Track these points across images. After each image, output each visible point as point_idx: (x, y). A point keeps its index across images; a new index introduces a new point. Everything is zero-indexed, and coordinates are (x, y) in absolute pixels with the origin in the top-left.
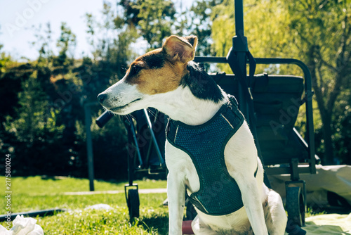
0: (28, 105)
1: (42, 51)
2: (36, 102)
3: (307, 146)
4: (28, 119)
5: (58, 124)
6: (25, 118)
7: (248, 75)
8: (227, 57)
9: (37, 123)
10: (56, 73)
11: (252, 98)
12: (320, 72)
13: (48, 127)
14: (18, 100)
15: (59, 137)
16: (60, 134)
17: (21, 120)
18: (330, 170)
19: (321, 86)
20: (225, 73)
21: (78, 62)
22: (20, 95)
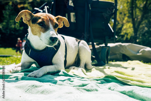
0: (7, 17)
2: (11, 16)
4: (7, 23)
5: (21, 26)
9: (11, 25)
10: (20, 3)
11: (90, 9)
12: (135, 11)
13: (16, 27)
14: (3, 14)
15: (21, 32)
16: (21, 31)
17: (4, 23)
19: (135, 18)
22: (4, 12)
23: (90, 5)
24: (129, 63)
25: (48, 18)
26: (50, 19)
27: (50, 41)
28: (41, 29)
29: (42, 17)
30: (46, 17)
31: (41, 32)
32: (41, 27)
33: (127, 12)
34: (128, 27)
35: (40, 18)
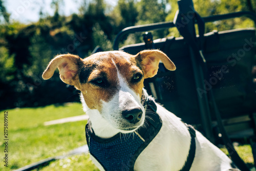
1: (41, 13)
7: (198, 36)
8: (174, 22)
11: (204, 61)
17: (35, 67)
20: (174, 38)
21: (69, 17)
22: (30, 49)
23: (201, 52)
25: (114, 62)
26: (118, 65)
27: (125, 121)
28: (99, 92)
29: (100, 63)
30: (109, 61)
31: (101, 100)
32: (98, 87)
35: (94, 66)
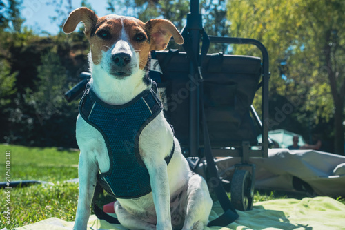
0: (47, 78)
2: (55, 76)
3: (261, 124)
4: (47, 93)
6: (44, 91)
9: (55, 96)
11: (201, 77)
12: (334, 56)
14: (37, 73)
17: (41, 93)
18: (295, 155)
19: (336, 70)
22: (39, 68)
24: (306, 206)
25: (122, 21)
26: (125, 23)
33: (316, 58)
34: (320, 93)
